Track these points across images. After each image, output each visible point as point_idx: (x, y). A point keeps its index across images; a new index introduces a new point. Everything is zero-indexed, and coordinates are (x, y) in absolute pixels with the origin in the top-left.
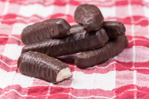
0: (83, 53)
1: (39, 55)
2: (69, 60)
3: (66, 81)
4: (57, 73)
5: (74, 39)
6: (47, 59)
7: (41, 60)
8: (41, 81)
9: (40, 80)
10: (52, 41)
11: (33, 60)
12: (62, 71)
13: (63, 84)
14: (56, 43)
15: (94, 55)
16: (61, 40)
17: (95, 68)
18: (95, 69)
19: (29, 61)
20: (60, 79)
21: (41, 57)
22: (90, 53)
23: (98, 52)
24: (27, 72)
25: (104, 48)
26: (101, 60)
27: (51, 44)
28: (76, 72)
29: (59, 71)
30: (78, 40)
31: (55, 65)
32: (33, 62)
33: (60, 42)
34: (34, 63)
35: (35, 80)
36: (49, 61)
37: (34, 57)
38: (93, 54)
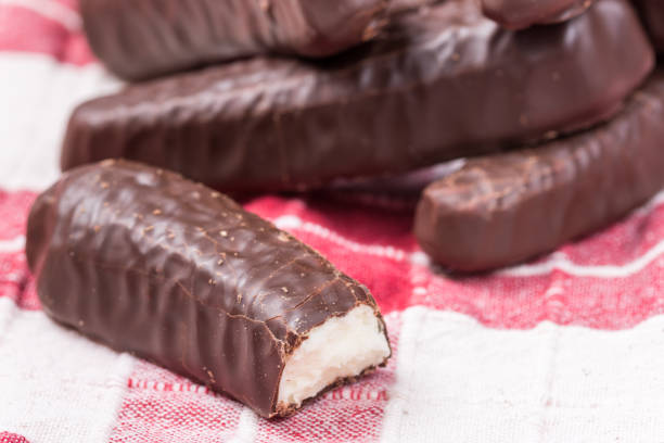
0: (476, 172)
1: (168, 195)
2: (384, 201)
3: (346, 393)
4: (283, 350)
5: (416, 71)
6: (216, 234)
7: (180, 240)
8: (176, 386)
9: (171, 377)
10: (264, 81)
11: (127, 234)
12: (318, 338)
13: (328, 419)
14: (290, 93)
15: (549, 184)
16: (325, 77)
17: (555, 274)
18: (555, 289)
19: (99, 241)
20: (308, 389)
21: (181, 220)
22: (520, 171)
23: (577, 162)
24: (83, 312)
25: (622, 128)
26: (600, 209)
27: (259, 98)
28: (423, 319)
29: (294, 341)
30: (444, 82)
31: (274, 287)
32: (126, 252)
33: (319, 86)
34: (131, 263)
35: (135, 383)
36: (231, 254)
37: (129, 216)
38: (543, 178)
